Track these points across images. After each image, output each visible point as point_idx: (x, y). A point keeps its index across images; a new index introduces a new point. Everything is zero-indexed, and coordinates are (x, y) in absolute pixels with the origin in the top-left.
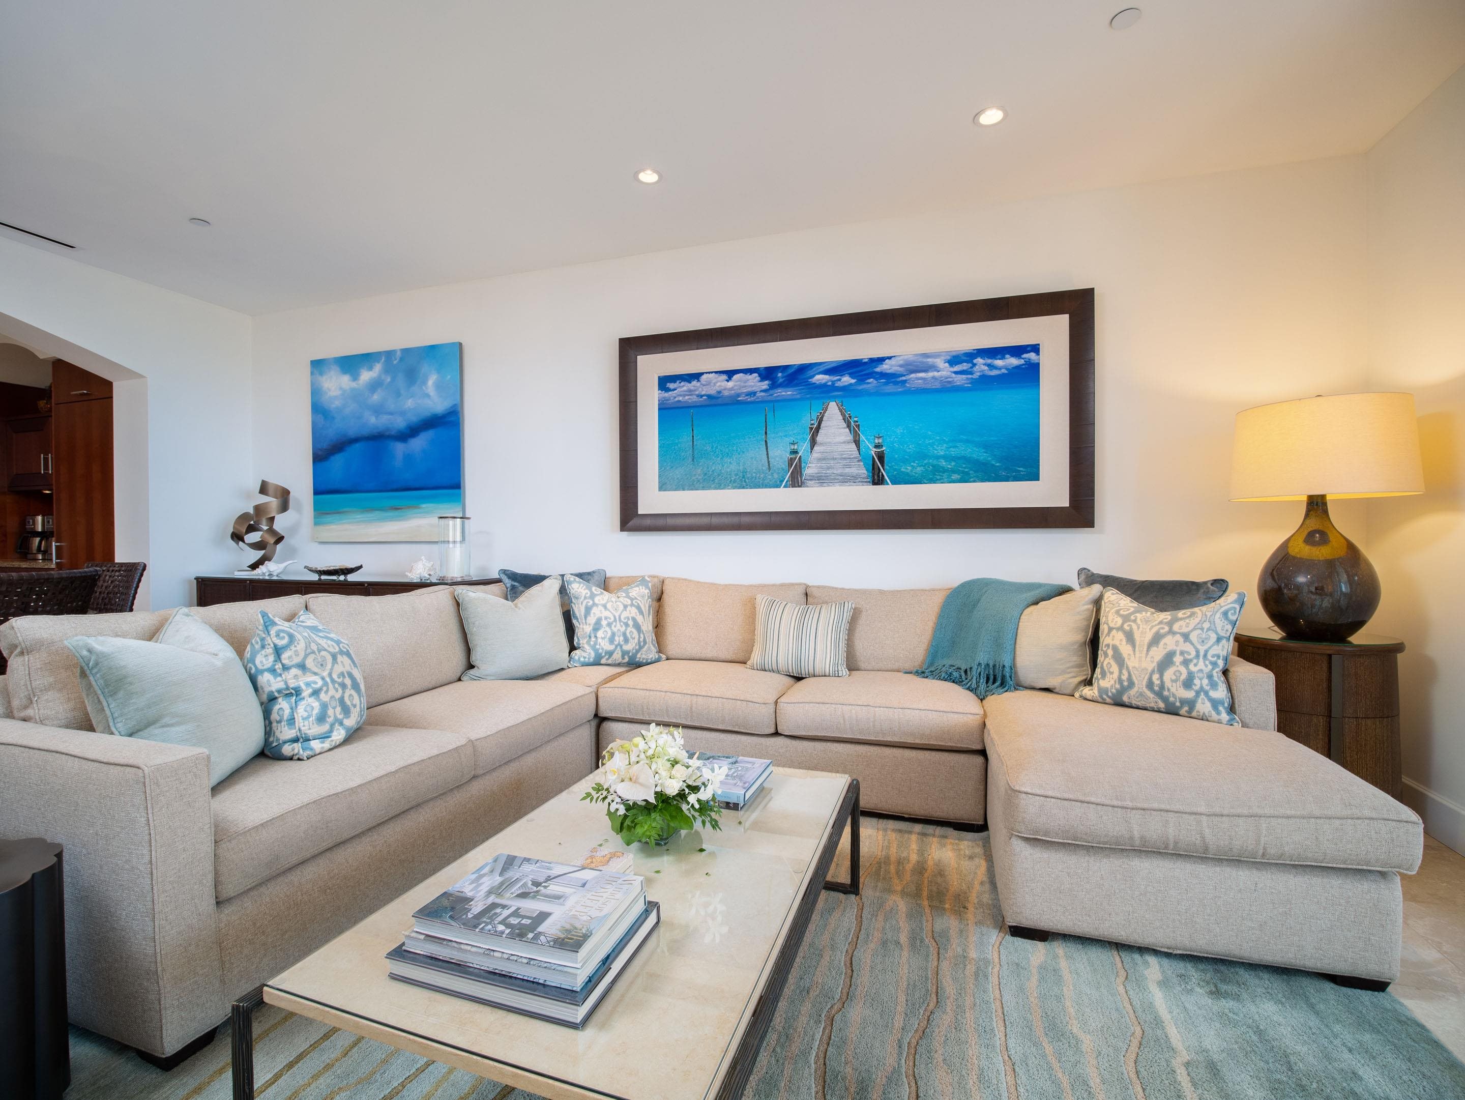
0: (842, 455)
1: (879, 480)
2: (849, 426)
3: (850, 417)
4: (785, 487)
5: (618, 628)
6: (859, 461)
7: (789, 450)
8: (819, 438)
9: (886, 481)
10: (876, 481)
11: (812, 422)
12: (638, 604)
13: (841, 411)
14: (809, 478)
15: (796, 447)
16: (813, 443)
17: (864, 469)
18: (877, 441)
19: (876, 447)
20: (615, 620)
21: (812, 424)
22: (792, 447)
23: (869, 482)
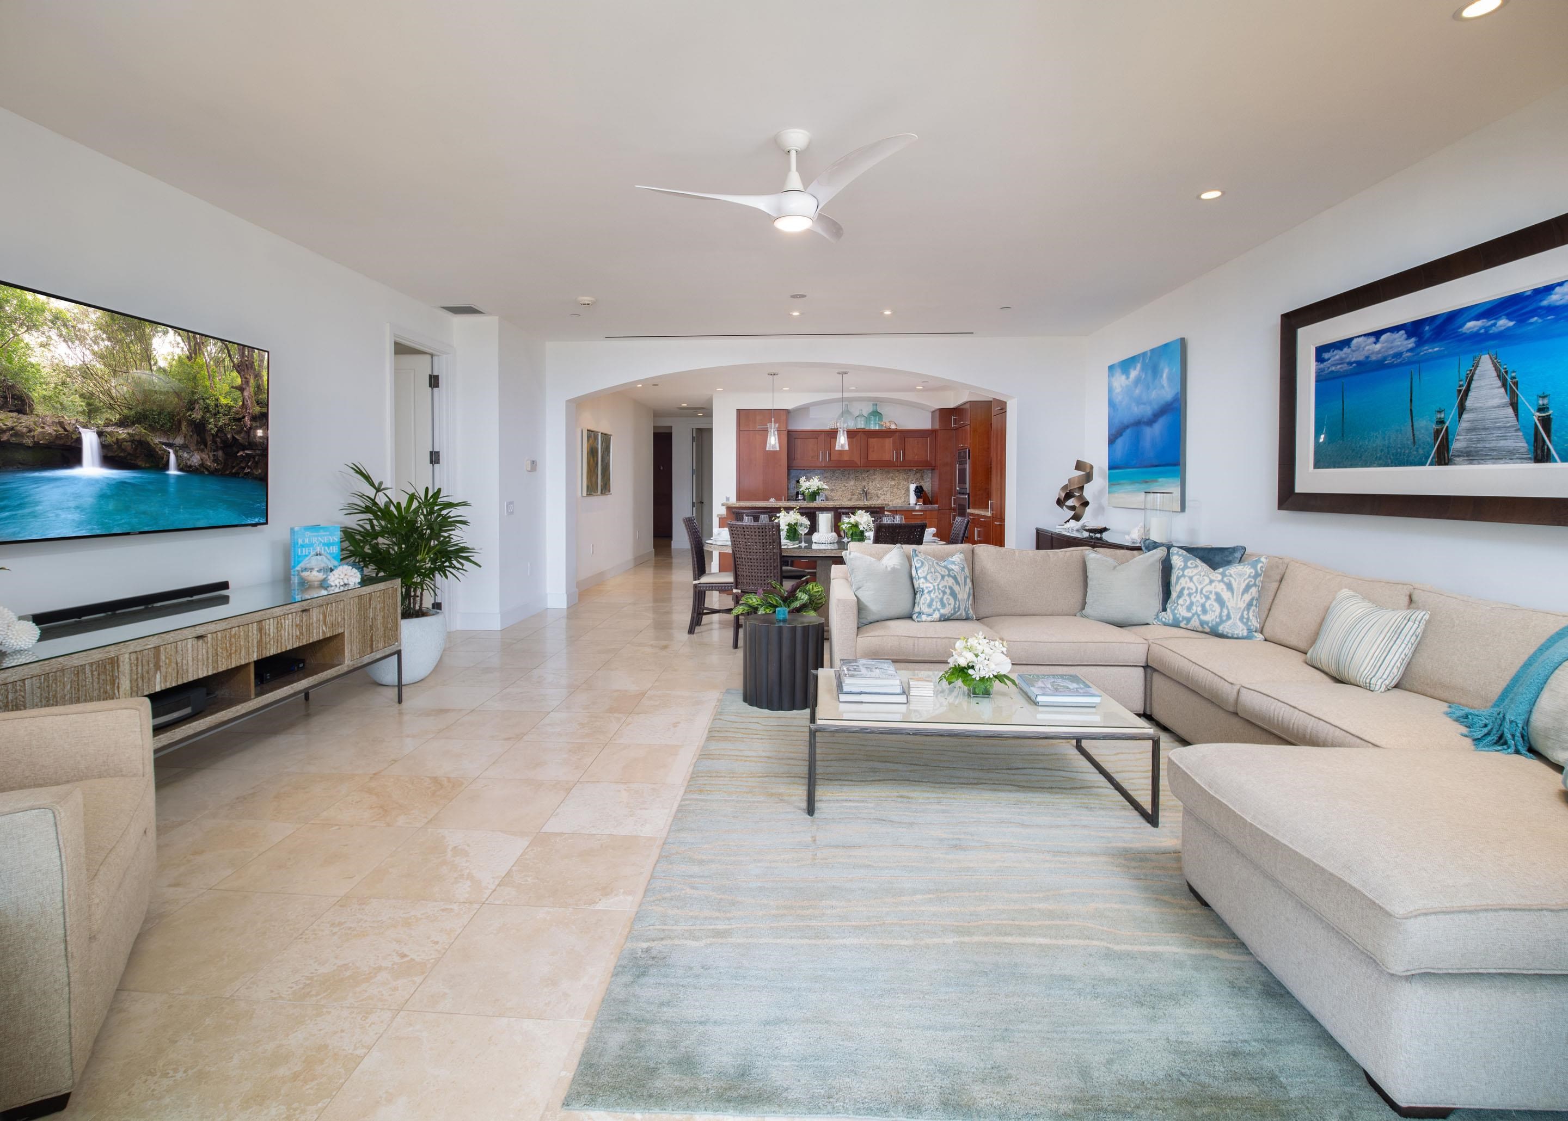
0: (1496, 423)
1: (1543, 455)
2: (1504, 385)
3: (1506, 372)
4: (1431, 464)
5: (1198, 598)
6: (1516, 431)
7: (1435, 419)
8: (1469, 403)
9: (1554, 457)
10: (1540, 457)
11: (1461, 383)
12: (1230, 581)
13: (1495, 366)
14: (1457, 454)
15: (1442, 415)
16: (1462, 409)
17: (1524, 441)
18: (1541, 402)
19: (1540, 410)
20: (1196, 592)
21: (1461, 386)
22: (1439, 416)
23: (1530, 459)
